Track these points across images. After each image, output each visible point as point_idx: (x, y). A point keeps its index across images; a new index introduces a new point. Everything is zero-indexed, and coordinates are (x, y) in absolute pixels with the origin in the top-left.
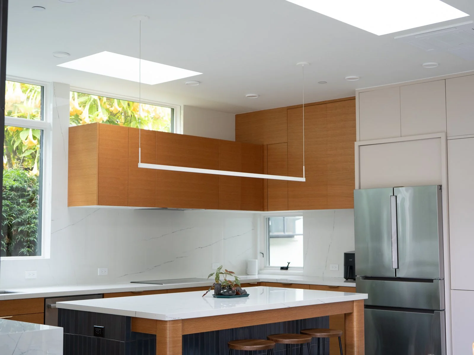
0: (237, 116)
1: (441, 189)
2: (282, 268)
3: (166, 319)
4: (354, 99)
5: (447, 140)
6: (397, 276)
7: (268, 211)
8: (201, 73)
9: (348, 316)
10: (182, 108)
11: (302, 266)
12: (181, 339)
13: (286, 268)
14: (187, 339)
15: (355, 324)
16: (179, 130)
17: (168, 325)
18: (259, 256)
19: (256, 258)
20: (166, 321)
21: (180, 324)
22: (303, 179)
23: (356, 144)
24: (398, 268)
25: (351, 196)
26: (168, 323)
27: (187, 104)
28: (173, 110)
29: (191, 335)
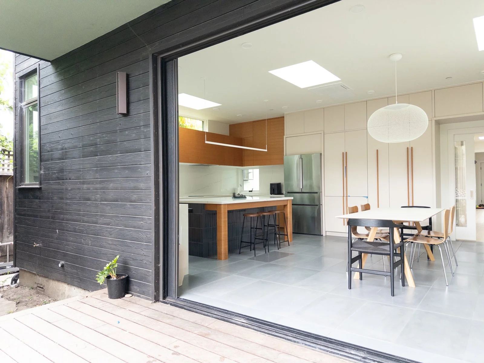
0: (230, 126)
1: (321, 155)
2: (250, 191)
3: (222, 204)
4: (283, 117)
5: (324, 134)
6: (302, 191)
7: (244, 166)
8: (221, 105)
9: (285, 206)
10: (208, 121)
11: (259, 190)
12: (227, 212)
13: (251, 191)
14: (229, 212)
15: (288, 209)
16: (206, 130)
17: (222, 206)
18: (239, 186)
19: (238, 187)
20: (221, 204)
21: (227, 206)
22: (266, 150)
23: (285, 137)
24: (303, 188)
25: (283, 159)
26: (222, 205)
27: (210, 119)
28: (203, 122)
29: (230, 211)
